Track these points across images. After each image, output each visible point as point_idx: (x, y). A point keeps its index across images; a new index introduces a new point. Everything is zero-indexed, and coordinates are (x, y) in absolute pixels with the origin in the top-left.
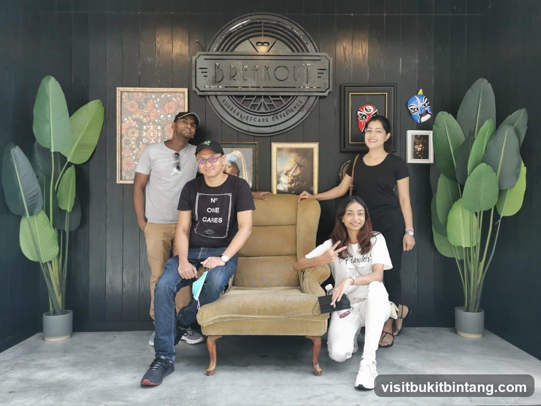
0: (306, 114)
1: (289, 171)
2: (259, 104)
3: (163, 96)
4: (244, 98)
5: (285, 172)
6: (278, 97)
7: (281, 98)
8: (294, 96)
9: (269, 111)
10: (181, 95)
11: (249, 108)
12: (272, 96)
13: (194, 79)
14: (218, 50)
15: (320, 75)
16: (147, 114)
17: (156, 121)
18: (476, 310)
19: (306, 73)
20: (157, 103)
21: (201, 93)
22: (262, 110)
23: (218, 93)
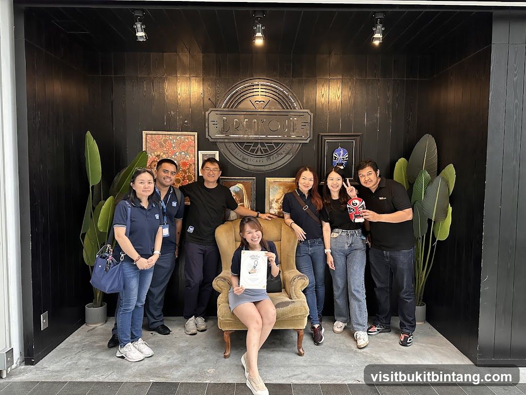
0: (292, 156)
1: (279, 199)
2: (257, 148)
3: (178, 138)
4: (245, 144)
5: (276, 200)
6: (271, 143)
7: (273, 144)
8: (283, 143)
9: (264, 154)
10: (192, 137)
11: (249, 152)
12: (266, 143)
13: (207, 129)
14: (224, 108)
15: (303, 127)
16: (166, 152)
17: (173, 157)
18: (420, 305)
19: (292, 125)
20: (174, 143)
21: (213, 141)
22: (259, 153)
23: (226, 141)
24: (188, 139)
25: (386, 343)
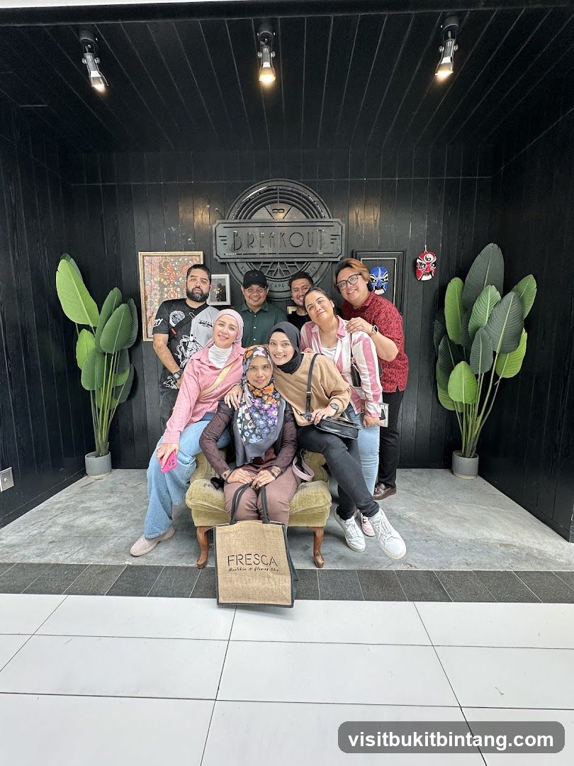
0: (319, 279)
2: (276, 270)
3: (180, 259)
4: (262, 265)
6: (293, 263)
7: (296, 264)
8: (308, 262)
9: (285, 276)
10: (197, 258)
12: (288, 263)
13: (214, 247)
14: (236, 218)
15: (332, 241)
16: (167, 277)
17: (175, 283)
18: (472, 457)
19: (319, 239)
20: (176, 266)
21: (222, 261)
22: (279, 276)
23: (238, 260)
24: (192, 260)
25: (437, 505)
